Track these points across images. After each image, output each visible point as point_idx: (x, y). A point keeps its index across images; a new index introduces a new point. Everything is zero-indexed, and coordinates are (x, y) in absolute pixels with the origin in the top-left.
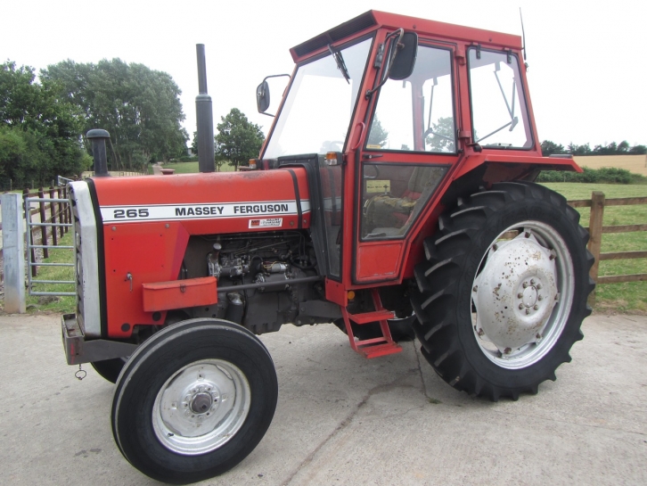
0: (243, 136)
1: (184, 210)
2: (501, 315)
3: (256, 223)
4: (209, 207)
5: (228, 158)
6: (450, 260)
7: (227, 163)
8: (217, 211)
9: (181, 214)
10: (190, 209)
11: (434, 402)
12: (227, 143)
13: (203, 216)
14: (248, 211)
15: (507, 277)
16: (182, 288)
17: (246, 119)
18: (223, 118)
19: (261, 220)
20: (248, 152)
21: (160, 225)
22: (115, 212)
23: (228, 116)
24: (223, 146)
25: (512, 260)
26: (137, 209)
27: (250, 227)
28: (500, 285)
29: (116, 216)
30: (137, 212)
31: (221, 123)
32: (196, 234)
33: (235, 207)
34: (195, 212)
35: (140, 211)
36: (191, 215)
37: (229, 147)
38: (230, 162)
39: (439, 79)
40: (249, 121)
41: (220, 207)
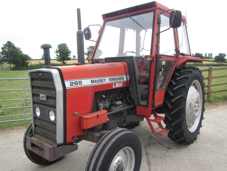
0: (13, 52)
1: (93, 80)
2: (191, 114)
3: (115, 85)
4: (101, 79)
5: (7, 61)
6: (182, 95)
7: (6, 63)
8: (104, 81)
9: (93, 83)
10: (96, 80)
11: (169, 148)
12: (6, 55)
13: (100, 83)
14: (113, 80)
15: (193, 100)
16: (98, 116)
17: (14, 45)
18: (3, 45)
19: (117, 84)
20: (16, 58)
21: (86, 88)
22: (70, 83)
23: (6, 44)
24: (4, 56)
25: (193, 94)
26: (78, 81)
27: (113, 87)
28: (191, 103)
29: (71, 85)
30: (78, 83)
31: (3, 47)
32: (97, 91)
33: (109, 79)
34: (97, 81)
35: (79, 82)
36: (96, 83)
37: (7, 57)
38: (8, 62)
39: (148, 30)
40: (15, 46)
41: (105, 78)
